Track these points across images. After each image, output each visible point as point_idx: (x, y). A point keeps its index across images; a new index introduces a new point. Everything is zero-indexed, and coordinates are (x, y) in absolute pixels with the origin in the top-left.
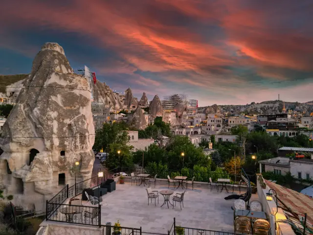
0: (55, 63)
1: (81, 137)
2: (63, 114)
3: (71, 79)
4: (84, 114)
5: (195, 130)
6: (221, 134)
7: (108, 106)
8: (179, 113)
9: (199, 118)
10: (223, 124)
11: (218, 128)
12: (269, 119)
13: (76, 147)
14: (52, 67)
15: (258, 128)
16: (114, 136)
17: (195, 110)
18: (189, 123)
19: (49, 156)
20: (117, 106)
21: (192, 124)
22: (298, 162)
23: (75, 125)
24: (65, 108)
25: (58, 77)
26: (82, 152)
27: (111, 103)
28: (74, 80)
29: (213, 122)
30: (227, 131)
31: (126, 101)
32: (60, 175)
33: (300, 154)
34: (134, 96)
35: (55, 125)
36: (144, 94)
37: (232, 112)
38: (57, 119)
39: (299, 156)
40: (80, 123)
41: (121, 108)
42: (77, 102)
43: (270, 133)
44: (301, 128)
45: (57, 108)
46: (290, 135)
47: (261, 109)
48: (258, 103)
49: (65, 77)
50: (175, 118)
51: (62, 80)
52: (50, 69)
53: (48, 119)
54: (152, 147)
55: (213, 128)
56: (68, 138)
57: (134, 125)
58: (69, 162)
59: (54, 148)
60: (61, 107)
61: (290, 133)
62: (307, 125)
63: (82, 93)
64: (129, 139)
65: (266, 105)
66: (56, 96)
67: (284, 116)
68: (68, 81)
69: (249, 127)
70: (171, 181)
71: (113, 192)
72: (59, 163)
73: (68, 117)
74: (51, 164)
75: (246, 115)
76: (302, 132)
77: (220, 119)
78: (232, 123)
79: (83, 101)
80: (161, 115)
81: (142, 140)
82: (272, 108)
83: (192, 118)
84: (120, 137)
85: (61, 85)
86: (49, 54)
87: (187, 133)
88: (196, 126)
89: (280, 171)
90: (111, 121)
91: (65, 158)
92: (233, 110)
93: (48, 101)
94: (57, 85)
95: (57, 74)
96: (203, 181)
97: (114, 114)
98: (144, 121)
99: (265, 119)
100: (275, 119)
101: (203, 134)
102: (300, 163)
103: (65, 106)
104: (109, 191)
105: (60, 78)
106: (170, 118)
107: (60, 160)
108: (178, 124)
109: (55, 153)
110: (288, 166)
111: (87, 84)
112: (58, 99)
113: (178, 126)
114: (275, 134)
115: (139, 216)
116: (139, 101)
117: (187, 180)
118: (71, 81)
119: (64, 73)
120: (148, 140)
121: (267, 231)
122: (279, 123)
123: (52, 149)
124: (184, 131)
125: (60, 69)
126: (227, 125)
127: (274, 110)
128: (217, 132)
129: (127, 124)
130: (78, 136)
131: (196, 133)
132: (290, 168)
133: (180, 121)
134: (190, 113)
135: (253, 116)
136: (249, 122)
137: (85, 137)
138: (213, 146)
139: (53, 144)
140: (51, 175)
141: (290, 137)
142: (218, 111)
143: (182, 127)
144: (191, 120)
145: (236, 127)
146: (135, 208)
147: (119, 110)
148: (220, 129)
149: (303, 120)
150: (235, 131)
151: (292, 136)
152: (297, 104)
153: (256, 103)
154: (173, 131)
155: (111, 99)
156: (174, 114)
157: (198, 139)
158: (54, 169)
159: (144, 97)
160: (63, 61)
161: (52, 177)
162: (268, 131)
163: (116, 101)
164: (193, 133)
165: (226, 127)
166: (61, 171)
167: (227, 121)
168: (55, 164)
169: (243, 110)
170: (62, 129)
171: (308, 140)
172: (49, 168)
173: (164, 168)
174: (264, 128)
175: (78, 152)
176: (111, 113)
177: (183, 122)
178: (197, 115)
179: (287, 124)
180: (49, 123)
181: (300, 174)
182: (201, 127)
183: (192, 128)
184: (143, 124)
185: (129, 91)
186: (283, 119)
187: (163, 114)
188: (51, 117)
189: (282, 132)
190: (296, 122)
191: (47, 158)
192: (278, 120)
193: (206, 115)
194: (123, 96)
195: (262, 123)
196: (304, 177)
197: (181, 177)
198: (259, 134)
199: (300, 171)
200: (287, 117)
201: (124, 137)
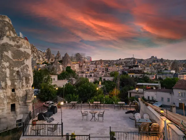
0: (6, 29)
1: (26, 79)
2: (13, 64)
3: (18, 40)
4: (27, 64)
5: (91, 74)
6: (105, 76)
7: (35, 59)
8: (81, 64)
9: (92, 67)
10: (106, 70)
11: (103, 73)
12: (130, 68)
13: (23, 86)
14: (4, 32)
15: (124, 73)
16: (42, 78)
17: (90, 63)
18: (87, 70)
19: (4, 92)
20: (41, 59)
21: (88, 71)
22: (148, 91)
23: (22, 72)
24: (14, 60)
25: (8, 39)
26: (27, 89)
27: (37, 58)
28: (20, 41)
29: (100, 70)
30: (108, 75)
31: (47, 56)
32: (12, 105)
33: (148, 87)
34: (52, 53)
35: (8, 71)
36: (58, 52)
37: (109, 64)
38: (9, 67)
39: (148, 88)
40: (25, 70)
41: (43, 61)
42: (23, 56)
43: (130, 75)
44: (146, 73)
45: (8, 60)
46: (140, 76)
47: (124, 62)
48: (123, 59)
49: (13, 39)
50: (78, 67)
51: (12, 41)
52: (3, 33)
53: (2, 68)
54: (67, 85)
55: (100, 73)
56: (17, 80)
57: (53, 72)
58: (18, 96)
59: (8, 87)
60: (11, 59)
61: (140, 75)
62: (148, 71)
63: (26, 50)
64: (52, 80)
65: (127, 60)
66: (8, 52)
67: (137, 66)
68: (16, 42)
69: (119, 72)
70: (91, 105)
71: (56, 114)
72: (11, 97)
73: (16, 67)
74: (6, 98)
75: (116, 66)
76: (146, 75)
77: (103, 68)
78: (110, 70)
79: (27, 56)
80: (70, 66)
81: (60, 81)
82: (130, 62)
83: (88, 67)
84: (45, 79)
85: (10, 45)
86: (1, 23)
87: (86, 76)
88: (91, 72)
89: (139, 96)
90: (37, 69)
91: (15, 94)
92: (110, 63)
93: (2, 55)
94: (8, 44)
95: (7, 37)
96: (107, 104)
97: (39, 64)
98: (60, 68)
99: (128, 68)
100: (133, 68)
101: (95, 76)
102: (149, 91)
103: (14, 59)
104: (54, 113)
105: (10, 40)
106: (76, 67)
107: (12, 95)
108: (80, 71)
109: (8, 91)
110: (143, 93)
111: (29, 45)
112: (9, 54)
113: (80, 72)
114: (133, 76)
115: (80, 127)
116: (55, 56)
117: (100, 103)
118: (18, 42)
119: (12, 36)
120: (64, 80)
121: (157, 130)
122: (135, 70)
123: (6, 88)
124: (84, 75)
125: (9, 34)
126: (108, 71)
127: (131, 63)
128: (103, 75)
129: (49, 71)
130: (24, 79)
131: (91, 76)
132: (143, 94)
133: (81, 69)
134: (87, 65)
135: (120, 66)
136: (119, 69)
137: (29, 79)
138: (102, 84)
139: (7, 84)
140: (6, 105)
141: (140, 77)
142: (103, 63)
143: (83, 73)
144: (88, 68)
145: (112, 72)
146: (75, 123)
147: (42, 62)
148: (104, 74)
149: (146, 68)
150: (112, 75)
151: (141, 77)
152: (142, 60)
153: (122, 59)
154: (78, 75)
155: (37, 55)
156: (78, 65)
157: (92, 79)
158: (8, 101)
159: (58, 54)
160: (11, 28)
161: (6, 107)
162: (129, 74)
163: (40, 56)
164: (89, 76)
165: (107, 72)
166: (12, 102)
167: (108, 69)
168: (8, 97)
169: (115, 63)
170: (13, 74)
171: (149, 79)
172: (4, 101)
173: (77, 97)
174: (127, 73)
175: (24, 89)
176: (38, 64)
177: (83, 70)
178: (91, 65)
179: (138, 70)
180: (3, 70)
181: (149, 97)
182: (93, 72)
183: (88, 73)
184: (58, 71)
185: (48, 50)
186: (136, 68)
187: (71, 65)
188: (5, 66)
189: (136, 75)
190: (143, 70)
191: (3, 94)
192: (134, 68)
193: (96, 65)
194: (45, 53)
195: (126, 70)
196: (151, 99)
197: (96, 102)
198: (125, 76)
199: (149, 96)
200: (138, 67)
201: (48, 79)
